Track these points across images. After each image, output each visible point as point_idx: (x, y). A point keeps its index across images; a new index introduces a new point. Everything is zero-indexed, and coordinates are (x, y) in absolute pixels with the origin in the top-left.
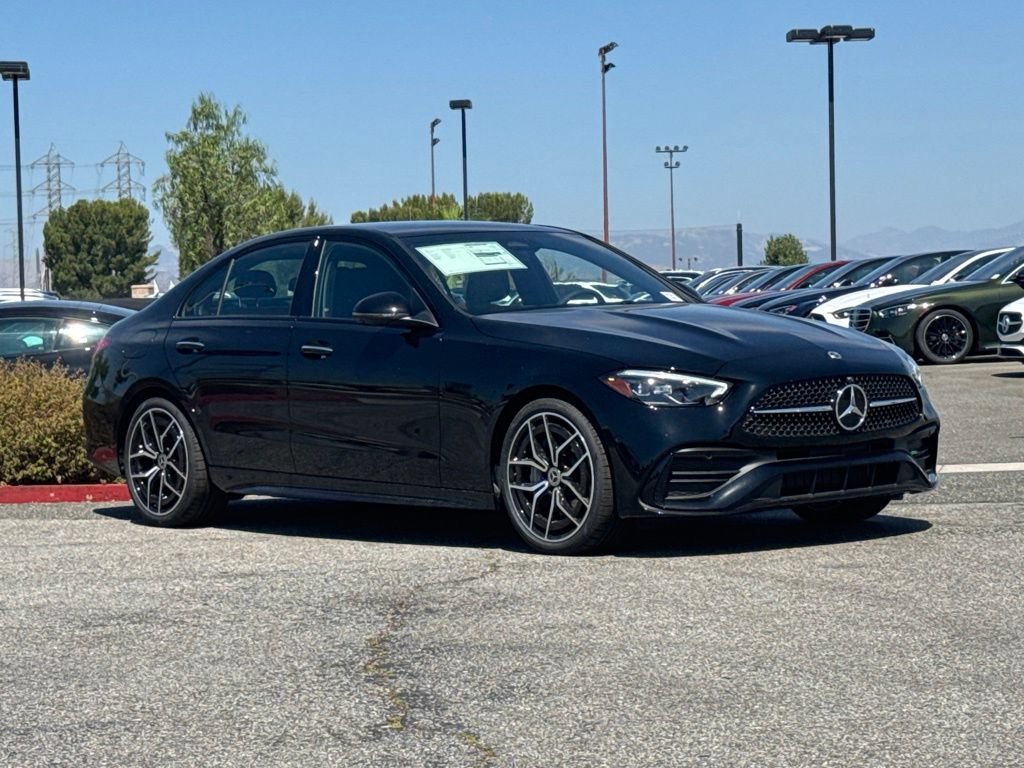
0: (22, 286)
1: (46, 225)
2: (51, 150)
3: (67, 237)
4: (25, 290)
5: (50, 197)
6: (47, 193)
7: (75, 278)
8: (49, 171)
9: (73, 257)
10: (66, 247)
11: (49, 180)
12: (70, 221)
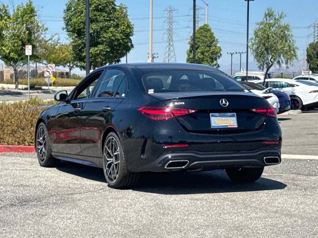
0: (247, 70)
1: (308, 48)
2: (316, 21)
3: (315, 52)
4: (248, 72)
5: (314, 38)
6: (314, 36)
7: (316, 67)
8: (315, 29)
9: (316, 59)
10: (314, 55)
11: (314, 32)
12: (316, 47)
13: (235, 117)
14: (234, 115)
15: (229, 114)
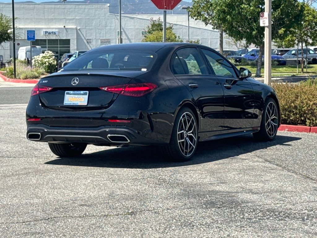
13: (86, 95)
14: (87, 93)
15: (82, 92)
